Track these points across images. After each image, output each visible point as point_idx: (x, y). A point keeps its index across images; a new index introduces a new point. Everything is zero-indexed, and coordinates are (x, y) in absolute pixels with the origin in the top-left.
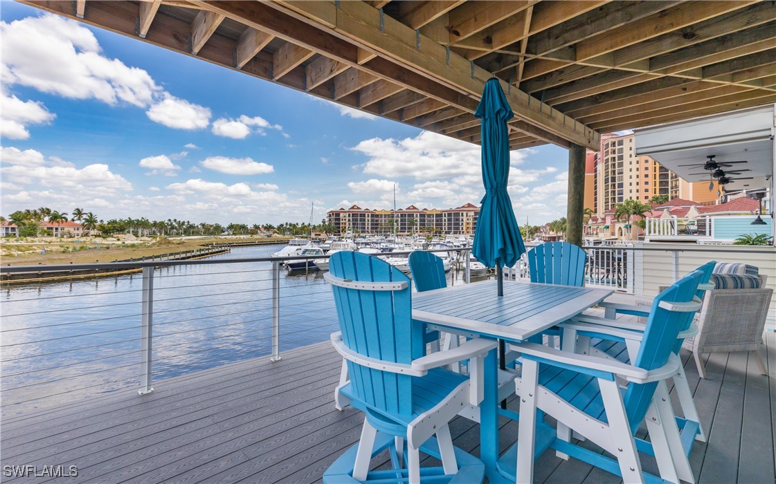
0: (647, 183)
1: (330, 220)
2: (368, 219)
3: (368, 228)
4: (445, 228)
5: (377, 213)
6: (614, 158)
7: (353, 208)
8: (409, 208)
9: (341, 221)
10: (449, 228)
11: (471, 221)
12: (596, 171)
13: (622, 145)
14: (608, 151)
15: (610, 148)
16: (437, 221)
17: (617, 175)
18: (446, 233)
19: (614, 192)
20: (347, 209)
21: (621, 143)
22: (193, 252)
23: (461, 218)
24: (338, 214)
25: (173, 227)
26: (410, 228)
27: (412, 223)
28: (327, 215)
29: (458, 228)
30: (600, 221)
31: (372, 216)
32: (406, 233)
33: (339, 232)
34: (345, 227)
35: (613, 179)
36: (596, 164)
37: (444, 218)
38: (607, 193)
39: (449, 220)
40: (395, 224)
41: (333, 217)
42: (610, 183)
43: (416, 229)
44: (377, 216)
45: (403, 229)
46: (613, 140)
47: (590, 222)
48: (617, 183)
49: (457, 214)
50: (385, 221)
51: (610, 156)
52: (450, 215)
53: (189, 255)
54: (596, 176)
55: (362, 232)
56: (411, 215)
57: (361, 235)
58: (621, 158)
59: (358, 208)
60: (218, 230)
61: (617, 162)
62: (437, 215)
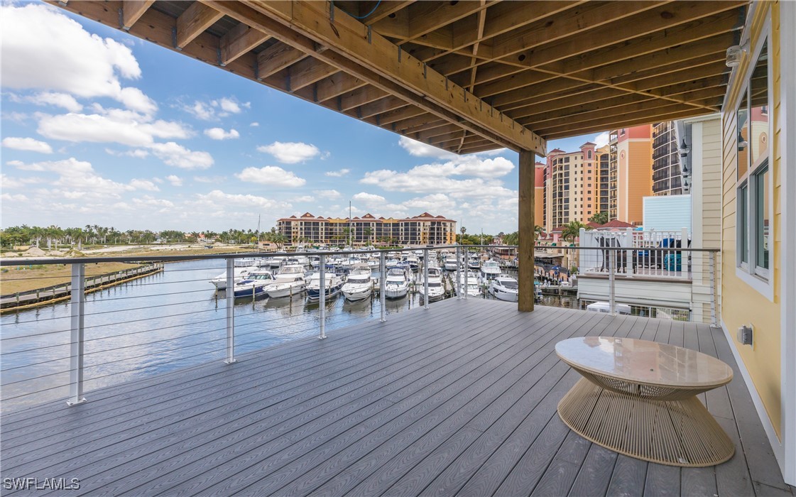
0: (589, 199)
1: (280, 229)
2: (322, 228)
3: (322, 237)
4: (402, 237)
5: (331, 222)
6: (561, 174)
7: (305, 215)
8: (365, 217)
9: (293, 230)
10: (406, 238)
11: (428, 231)
12: (545, 185)
13: (568, 162)
14: (556, 167)
15: (558, 165)
16: (394, 230)
17: (563, 191)
18: (403, 243)
19: (561, 206)
20: (299, 218)
21: (567, 160)
22: (118, 273)
23: (418, 227)
24: (289, 223)
25: (92, 235)
26: (366, 238)
27: (368, 233)
28: (277, 223)
29: (415, 239)
30: (548, 237)
31: (326, 224)
32: (362, 243)
33: (290, 241)
34: (297, 237)
35: (561, 195)
36: (545, 179)
37: (400, 228)
38: (555, 207)
39: (406, 230)
40: (351, 233)
41: (284, 226)
42: (557, 198)
43: (373, 238)
44: (332, 224)
45: (359, 239)
46: (561, 157)
47: (540, 238)
48: (563, 198)
49: (414, 224)
50: (340, 230)
51: (558, 172)
52: (406, 224)
53: (112, 278)
54: (545, 190)
55: (315, 242)
56: (367, 224)
57: (315, 245)
58: (567, 174)
59: (311, 216)
60: (148, 238)
61: (564, 178)
62: (394, 225)
